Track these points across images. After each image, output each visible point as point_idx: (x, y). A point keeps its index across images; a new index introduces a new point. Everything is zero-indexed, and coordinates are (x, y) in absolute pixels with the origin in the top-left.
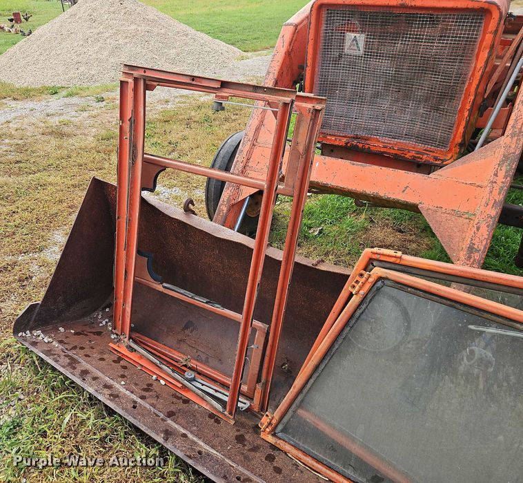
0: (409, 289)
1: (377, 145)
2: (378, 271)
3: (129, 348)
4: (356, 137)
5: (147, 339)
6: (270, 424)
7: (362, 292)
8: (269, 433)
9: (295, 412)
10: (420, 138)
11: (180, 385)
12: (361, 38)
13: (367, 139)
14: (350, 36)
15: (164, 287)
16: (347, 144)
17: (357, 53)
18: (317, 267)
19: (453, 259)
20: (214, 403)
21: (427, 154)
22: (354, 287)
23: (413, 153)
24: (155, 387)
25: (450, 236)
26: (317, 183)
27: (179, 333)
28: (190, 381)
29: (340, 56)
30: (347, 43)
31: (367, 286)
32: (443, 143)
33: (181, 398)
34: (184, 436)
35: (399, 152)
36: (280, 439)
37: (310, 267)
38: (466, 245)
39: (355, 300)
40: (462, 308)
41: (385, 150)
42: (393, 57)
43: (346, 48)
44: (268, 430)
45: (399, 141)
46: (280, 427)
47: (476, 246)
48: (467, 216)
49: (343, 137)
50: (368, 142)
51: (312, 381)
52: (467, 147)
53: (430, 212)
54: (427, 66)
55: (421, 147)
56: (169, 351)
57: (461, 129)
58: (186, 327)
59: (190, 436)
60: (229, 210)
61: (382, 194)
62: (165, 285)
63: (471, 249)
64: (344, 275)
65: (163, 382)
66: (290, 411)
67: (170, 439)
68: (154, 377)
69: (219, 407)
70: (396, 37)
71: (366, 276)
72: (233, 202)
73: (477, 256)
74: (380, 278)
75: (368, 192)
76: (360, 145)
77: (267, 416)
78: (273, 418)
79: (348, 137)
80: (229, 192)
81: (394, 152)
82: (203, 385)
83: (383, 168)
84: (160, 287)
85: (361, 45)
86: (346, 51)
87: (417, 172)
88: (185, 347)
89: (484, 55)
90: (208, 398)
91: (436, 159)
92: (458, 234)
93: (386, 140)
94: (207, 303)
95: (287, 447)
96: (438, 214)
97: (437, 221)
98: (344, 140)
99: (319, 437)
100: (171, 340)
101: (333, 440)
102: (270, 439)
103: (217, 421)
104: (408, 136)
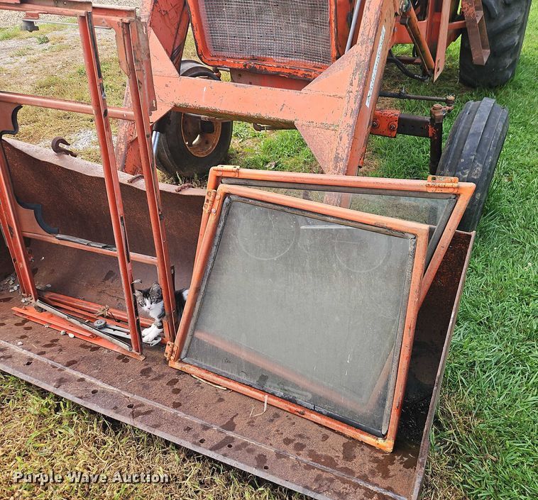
0: (250, 201)
1: (272, 66)
2: (223, 188)
3: (38, 308)
4: (254, 59)
5: (62, 296)
6: (172, 351)
7: (213, 210)
8: (175, 360)
9: (192, 336)
10: (308, 55)
11: (88, 335)
13: (264, 60)
15: (59, 239)
16: (245, 66)
18: (180, 193)
19: (325, 171)
20: (121, 344)
21: (315, 71)
22: (207, 206)
23: (302, 71)
24: (62, 342)
25: (321, 149)
26: (207, 109)
27: (99, 284)
28: (100, 328)
31: (217, 204)
33: (90, 347)
34: (82, 380)
35: (291, 71)
36: (186, 363)
37: (174, 194)
38: (333, 156)
39: (211, 220)
40: (289, 211)
41: (278, 70)
44: (172, 358)
45: (291, 59)
46: (184, 353)
47: (340, 156)
48: (332, 128)
49: (241, 59)
50: (264, 63)
53: (304, 128)
55: (309, 63)
56: (87, 305)
58: (107, 278)
59: (88, 379)
60: (128, 148)
61: (263, 115)
62: (59, 236)
63: (337, 159)
64: (202, 196)
65: (71, 335)
67: (62, 386)
68: (62, 332)
69: (125, 346)
71: (212, 194)
72: (131, 139)
73: (342, 165)
74: (227, 195)
75: (252, 114)
76: (258, 67)
77: (169, 345)
78: (173, 346)
79: (246, 59)
80: (124, 128)
81: (287, 71)
82: (114, 330)
83: (262, 87)
84: (54, 240)
87: (291, 89)
88: (104, 297)
90: (116, 341)
92: (327, 146)
93: (279, 59)
94: (104, 247)
95: (191, 370)
96: (311, 128)
97: (310, 136)
98: (242, 62)
99: (215, 353)
100: (92, 294)
101: (227, 352)
102: (177, 365)
103: (126, 361)
104: (297, 53)
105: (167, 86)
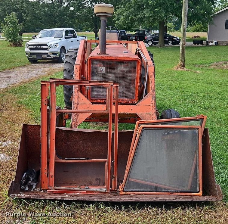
2: (142, 126)
6: (122, 187)
7: (140, 133)
10: (127, 97)
12: (104, 68)
14: (100, 68)
15: (66, 160)
16: (105, 101)
17: (103, 73)
22: (137, 132)
29: (97, 74)
30: (99, 70)
31: (141, 131)
32: (133, 97)
36: (126, 192)
37: (122, 132)
39: (138, 136)
42: (114, 73)
43: (99, 71)
44: (122, 190)
46: (125, 187)
48: (149, 114)
51: (131, 166)
52: (140, 97)
53: (140, 115)
54: (124, 76)
55: (127, 99)
57: (137, 92)
64: (132, 131)
65: (78, 193)
66: (127, 180)
68: (74, 193)
70: (114, 68)
71: (140, 128)
72: (77, 125)
74: (143, 128)
75: (122, 113)
77: (121, 185)
78: (123, 185)
81: (120, 102)
84: (63, 161)
85: (104, 70)
86: (99, 72)
89: (139, 72)
91: (133, 102)
95: (129, 193)
96: (142, 115)
102: (123, 193)
104: (123, 97)
105: (88, 108)
